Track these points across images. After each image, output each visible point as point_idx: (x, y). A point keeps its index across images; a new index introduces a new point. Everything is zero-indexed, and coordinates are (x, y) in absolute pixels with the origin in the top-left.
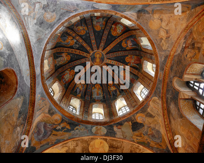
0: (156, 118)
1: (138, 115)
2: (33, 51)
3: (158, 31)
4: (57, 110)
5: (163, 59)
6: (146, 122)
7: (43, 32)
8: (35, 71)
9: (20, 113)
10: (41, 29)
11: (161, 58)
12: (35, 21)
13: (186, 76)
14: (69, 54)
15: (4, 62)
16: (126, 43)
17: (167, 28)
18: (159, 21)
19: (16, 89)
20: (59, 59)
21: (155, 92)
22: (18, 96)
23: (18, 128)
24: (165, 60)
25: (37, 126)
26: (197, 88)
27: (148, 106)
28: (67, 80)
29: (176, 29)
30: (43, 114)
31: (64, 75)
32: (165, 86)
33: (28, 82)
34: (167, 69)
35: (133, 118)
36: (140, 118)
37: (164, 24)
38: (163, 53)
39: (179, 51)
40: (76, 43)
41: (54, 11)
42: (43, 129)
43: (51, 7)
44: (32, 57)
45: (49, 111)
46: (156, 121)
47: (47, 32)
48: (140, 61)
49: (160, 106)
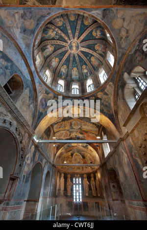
0: (109, 96)
1: (99, 93)
2: (25, 55)
3: (120, 30)
5: (120, 56)
7: (28, 38)
8: (31, 69)
9: (30, 97)
10: (26, 36)
11: (119, 54)
12: (19, 30)
14: (52, 45)
15: (10, 72)
16: (96, 32)
17: (127, 28)
18: (122, 20)
19: (23, 85)
20: (46, 51)
21: (112, 79)
22: (26, 89)
23: (31, 105)
24: (122, 57)
25: (41, 102)
26: (139, 81)
27: (105, 88)
28: (54, 66)
31: (52, 63)
32: (119, 76)
33: (28, 77)
34: (122, 64)
35: (96, 95)
36: (100, 95)
37: (125, 24)
38: (121, 50)
39: (132, 52)
41: (31, 18)
42: (44, 103)
43: (28, 14)
44: (26, 59)
45: (46, 92)
46: (109, 97)
47: (31, 38)
48: (106, 50)
49: (113, 89)
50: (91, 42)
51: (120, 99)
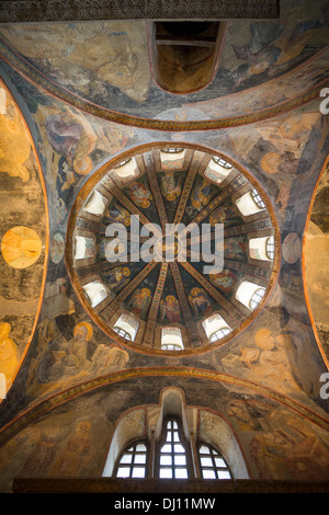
0: (87, 363)
1: (89, 327)
3: (253, 346)
4: (99, 166)
5: (203, 361)
6: (77, 344)
7: (245, 150)
10: (251, 147)
11: (205, 358)
12: (266, 138)
13: (195, 411)
14: (178, 198)
16: (200, 295)
18: (272, 346)
20: (172, 181)
21: (138, 355)
24: (204, 366)
26: (169, 439)
27: (109, 342)
28: (135, 193)
29: (266, 377)
30: (95, 138)
31: (144, 189)
32: (156, 373)
34: (191, 372)
35: (82, 316)
36: (84, 330)
37: (267, 354)
38: (214, 360)
39: (232, 390)
40: (195, 210)
41: (281, 170)
43: (289, 165)
46: (82, 363)
47: (245, 157)
48: (174, 321)
50: (179, 285)
51: (99, 403)
